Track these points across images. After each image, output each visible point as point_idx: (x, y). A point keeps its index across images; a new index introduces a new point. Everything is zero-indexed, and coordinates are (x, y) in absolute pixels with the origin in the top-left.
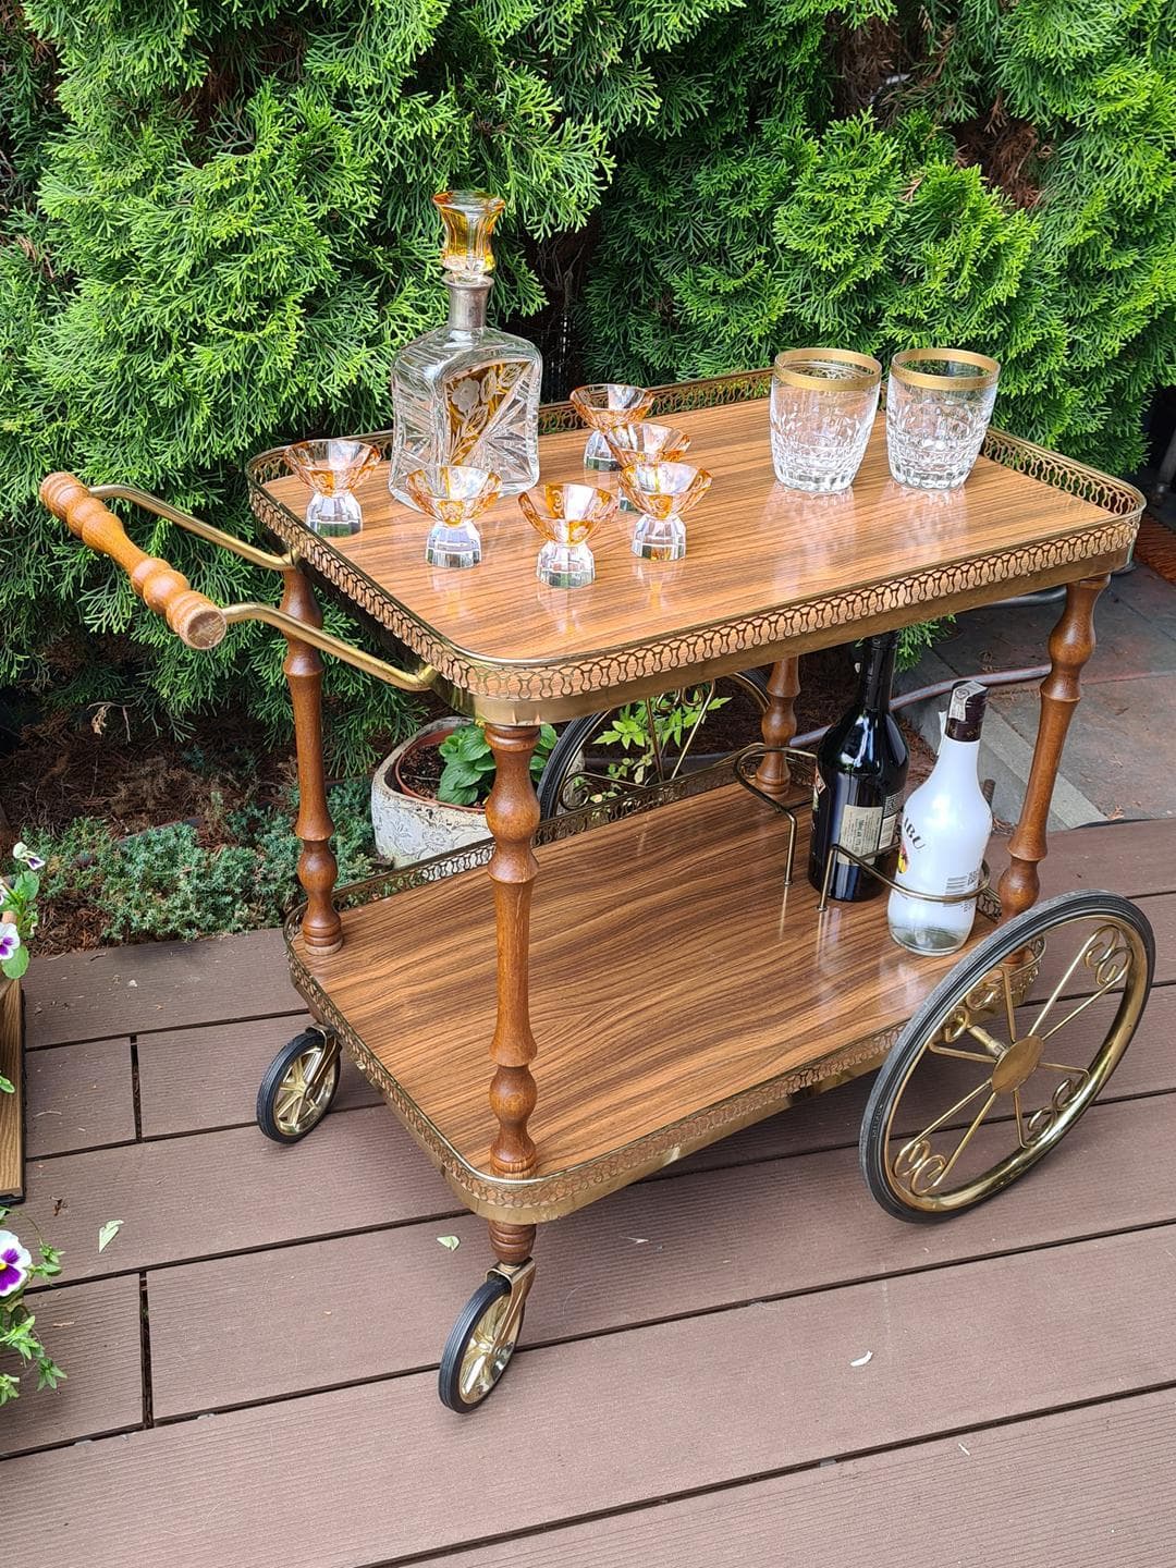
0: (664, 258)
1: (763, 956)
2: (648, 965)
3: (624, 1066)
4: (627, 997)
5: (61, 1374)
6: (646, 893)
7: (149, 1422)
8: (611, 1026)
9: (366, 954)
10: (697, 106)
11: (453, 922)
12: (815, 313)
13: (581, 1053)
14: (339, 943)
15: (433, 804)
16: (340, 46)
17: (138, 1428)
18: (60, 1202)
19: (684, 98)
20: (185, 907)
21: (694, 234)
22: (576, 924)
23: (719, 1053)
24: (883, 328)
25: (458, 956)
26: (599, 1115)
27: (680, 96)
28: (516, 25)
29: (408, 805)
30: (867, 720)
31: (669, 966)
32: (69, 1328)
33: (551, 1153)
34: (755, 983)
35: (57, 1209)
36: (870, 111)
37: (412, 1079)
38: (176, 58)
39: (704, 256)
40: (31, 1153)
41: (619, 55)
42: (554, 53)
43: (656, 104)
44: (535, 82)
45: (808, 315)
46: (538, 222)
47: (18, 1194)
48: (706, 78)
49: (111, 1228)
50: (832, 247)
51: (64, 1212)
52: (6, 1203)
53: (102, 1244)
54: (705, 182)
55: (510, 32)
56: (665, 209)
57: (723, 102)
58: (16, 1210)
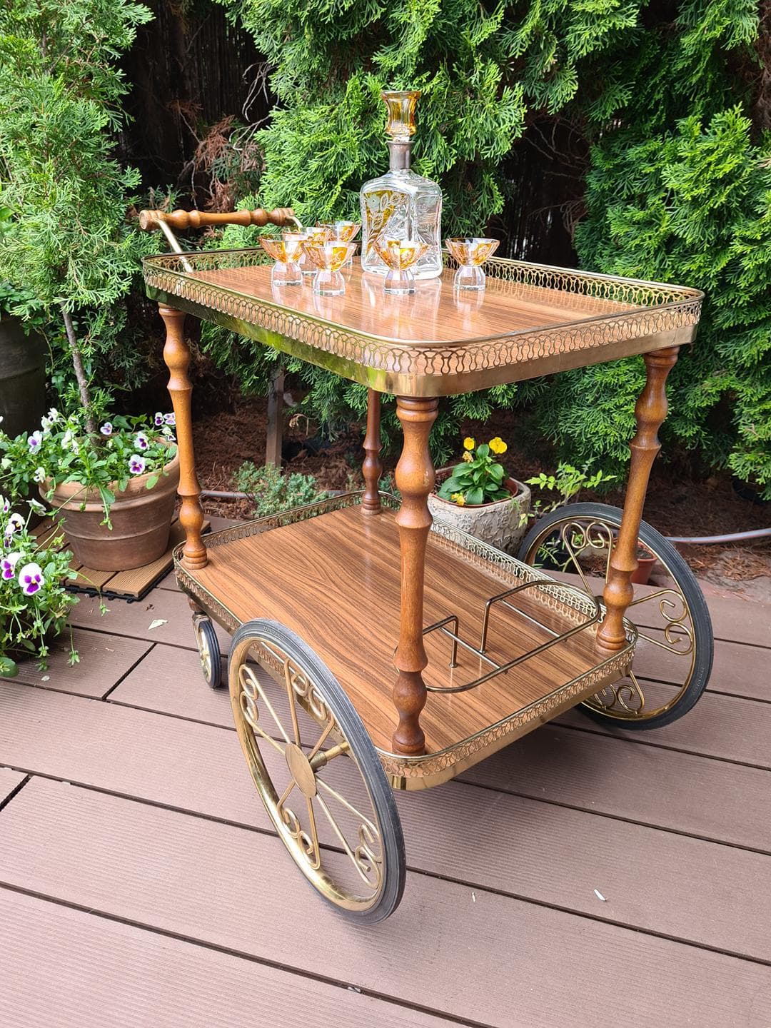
5: (78, 661)
7: (104, 699)
10: (622, 101)
12: (685, 233)
16: (393, 51)
17: (98, 699)
18: (151, 606)
19: (616, 97)
21: (628, 188)
24: (733, 245)
27: (614, 96)
32: (111, 652)
35: (148, 609)
36: (740, 105)
38: (306, 54)
39: (630, 199)
40: (161, 585)
41: (555, 58)
42: (516, 57)
43: (576, 88)
44: (493, 68)
45: (681, 233)
46: (488, 149)
47: (137, 596)
48: (632, 85)
49: (160, 622)
50: (696, 187)
51: (150, 610)
52: (129, 598)
53: (151, 627)
54: (633, 153)
55: (482, 40)
56: (608, 170)
57: (651, 106)
58: (134, 603)
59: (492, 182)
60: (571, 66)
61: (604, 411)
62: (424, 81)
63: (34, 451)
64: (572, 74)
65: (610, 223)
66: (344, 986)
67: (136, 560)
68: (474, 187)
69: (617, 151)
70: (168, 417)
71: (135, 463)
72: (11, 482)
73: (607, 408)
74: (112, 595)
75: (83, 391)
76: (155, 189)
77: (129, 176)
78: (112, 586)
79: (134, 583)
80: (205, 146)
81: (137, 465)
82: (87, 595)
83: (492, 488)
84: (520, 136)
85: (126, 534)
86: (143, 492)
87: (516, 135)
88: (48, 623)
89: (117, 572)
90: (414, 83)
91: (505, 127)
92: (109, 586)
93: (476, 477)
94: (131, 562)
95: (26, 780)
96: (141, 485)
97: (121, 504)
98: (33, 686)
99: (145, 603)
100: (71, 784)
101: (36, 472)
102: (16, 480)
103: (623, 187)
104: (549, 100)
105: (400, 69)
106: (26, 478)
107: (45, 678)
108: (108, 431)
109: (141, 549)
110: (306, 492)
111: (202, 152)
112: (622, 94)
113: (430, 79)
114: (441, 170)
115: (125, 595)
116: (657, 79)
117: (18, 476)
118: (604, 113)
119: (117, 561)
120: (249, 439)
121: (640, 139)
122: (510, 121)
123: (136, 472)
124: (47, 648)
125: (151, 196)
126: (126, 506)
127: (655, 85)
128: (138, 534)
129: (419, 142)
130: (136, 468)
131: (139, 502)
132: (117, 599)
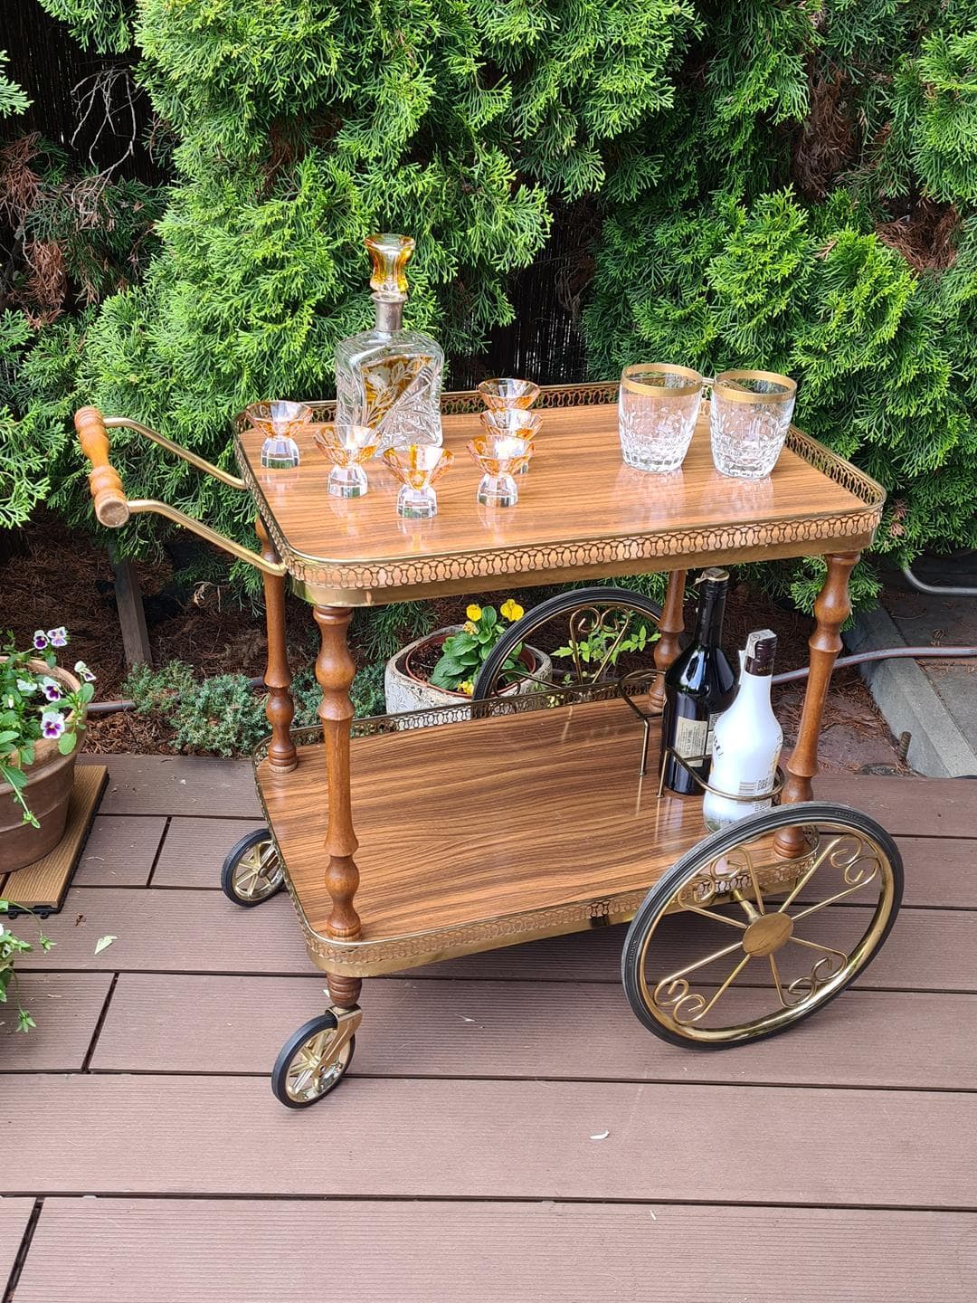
0: (635, 290)
1: (598, 822)
2: (507, 816)
3: (457, 882)
4: (482, 835)
5: (33, 1024)
6: (530, 765)
7: (85, 1070)
8: (461, 853)
9: (309, 777)
10: (650, 179)
11: (380, 764)
12: (736, 341)
13: (429, 867)
14: (293, 766)
15: (423, 685)
16: (361, 129)
17: (77, 1072)
18: (81, 917)
19: (641, 172)
20: (227, 732)
21: (656, 275)
22: (468, 779)
23: (533, 884)
24: (793, 355)
25: (373, 788)
26: (424, 912)
27: (638, 170)
28: (490, 117)
29: (406, 683)
30: (703, 654)
31: (524, 818)
32: (58, 999)
33: (377, 931)
34: (582, 840)
35: (78, 922)
36: (791, 187)
37: (303, 865)
38: (242, 134)
39: (661, 291)
40: (75, 882)
41: (573, 138)
43: (603, 177)
44: (501, 159)
45: (732, 341)
46: (500, 259)
47: (55, 906)
48: (659, 159)
49: (107, 940)
50: (749, 290)
51: (82, 924)
52: (44, 911)
53: (98, 949)
54: (662, 235)
55: (485, 122)
56: (631, 254)
57: (680, 176)
58: (52, 917)
59: (499, 291)
60: (593, 150)
62: (413, 174)
64: (595, 158)
68: (466, 287)
70: (54, 634)
71: (49, 724)
74: (13, 911)
78: (11, 897)
79: (46, 888)
81: (52, 726)
84: (543, 246)
86: (53, 758)
87: (538, 245)
89: (8, 875)
91: (525, 238)
93: (484, 654)
94: (29, 856)
95: (38, 1206)
96: (49, 748)
99: (67, 916)
100: (97, 1196)
103: (650, 272)
112: (649, 169)
113: (420, 172)
115: (36, 907)
116: (686, 146)
118: (628, 191)
120: (70, 597)
123: (50, 736)
127: (684, 153)
130: (51, 731)
131: (45, 773)
132: (21, 916)
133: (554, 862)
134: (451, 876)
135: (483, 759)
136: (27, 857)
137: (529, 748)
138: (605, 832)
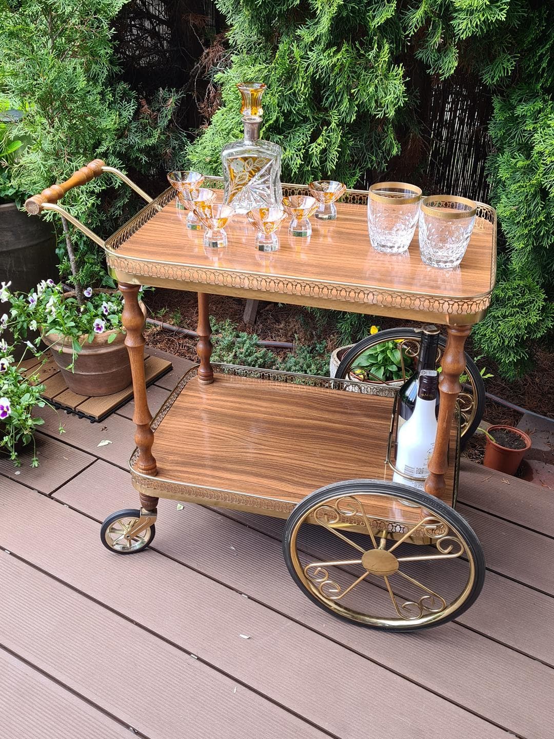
1: (335, 464)
2: (290, 443)
3: (230, 466)
4: (266, 448)
5: (37, 466)
6: (330, 421)
7: (50, 496)
8: (247, 453)
9: (216, 390)
10: (508, 70)
11: (253, 395)
13: (224, 454)
14: (208, 382)
16: (314, 24)
17: (45, 495)
18: (105, 428)
19: (504, 65)
21: (518, 137)
22: (288, 417)
23: (267, 482)
25: (237, 405)
28: (382, 21)
31: (297, 447)
32: (66, 460)
33: (169, 475)
34: (317, 470)
35: (103, 429)
37: (165, 430)
38: (247, 24)
39: (520, 147)
40: (118, 412)
41: (442, 38)
42: (410, 35)
43: (456, 64)
44: (386, 48)
46: (380, 111)
47: (97, 419)
48: (517, 57)
49: (106, 442)
51: (104, 431)
52: (92, 419)
53: (101, 444)
55: (379, 24)
56: (501, 121)
58: (95, 423)
59: (390, 131)
61: (494, 317)
62: (332, 54)
63: (32, 307)
64: (454, 52)
65: (499, 166)
66: (128, 727)
67: (103, 391)
68: (383, 130)
69: (514, 102)
71: (98, 325)
72: (16, 327)
73: (496, 315)
74: (82, 415)
75: (72, 264)
76: (163, 89)
77: (106, 116)
78: (82, 408)
79: (97, 408)
80: (208, 54)
81: (100, 326)
82: (65, 411)
83: (394, 368)
84: (402, 105)
85: (95, 372)
86: (105, 344)
87: (399, 104)
88: (18, 436)
89: (90, 397)
90: (325, 54)
91: (390, 98)
92: (80, 408)
93: (380, 358)
94: (101, 392)
96: (105, 338)
97: (90, 351)
98: (8, 477)
99: (101, 425)
101: (31, 323)
102: (19, 327)
103: (516, 134)
104: (440, 69)
105: (316, 42)
106: (25, 325)
107: (18, 473)
108: (90, 294)
109: (107, 383)
110: (247, 349)
111: (206, 58)
112: (508, 64)
113: (336, 52)
114: (348, 121)
115: (90, 416)
116: (543, 51)
117: (21, 323)
119: (90, 389)
121: (533, 96)
122: (394, 93)
123: (98, 331)
124: (16, 454)
125: (161, 95)
126: (94, 353)
127: (542, 55)
128: (104, 372)
129: (331, 97)
130: (99, 329)
131: (103, 351)
132: (84, 419)
133: (289, 475)
134: (230, 462)
135: (307, 410)
136: (100, 392)
137: (338, 412)
138: (335, 470)
